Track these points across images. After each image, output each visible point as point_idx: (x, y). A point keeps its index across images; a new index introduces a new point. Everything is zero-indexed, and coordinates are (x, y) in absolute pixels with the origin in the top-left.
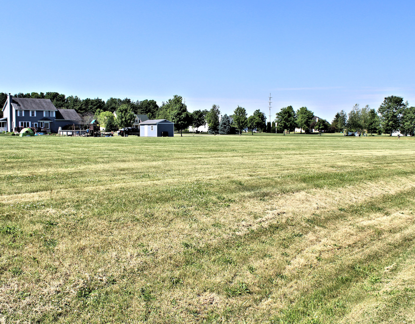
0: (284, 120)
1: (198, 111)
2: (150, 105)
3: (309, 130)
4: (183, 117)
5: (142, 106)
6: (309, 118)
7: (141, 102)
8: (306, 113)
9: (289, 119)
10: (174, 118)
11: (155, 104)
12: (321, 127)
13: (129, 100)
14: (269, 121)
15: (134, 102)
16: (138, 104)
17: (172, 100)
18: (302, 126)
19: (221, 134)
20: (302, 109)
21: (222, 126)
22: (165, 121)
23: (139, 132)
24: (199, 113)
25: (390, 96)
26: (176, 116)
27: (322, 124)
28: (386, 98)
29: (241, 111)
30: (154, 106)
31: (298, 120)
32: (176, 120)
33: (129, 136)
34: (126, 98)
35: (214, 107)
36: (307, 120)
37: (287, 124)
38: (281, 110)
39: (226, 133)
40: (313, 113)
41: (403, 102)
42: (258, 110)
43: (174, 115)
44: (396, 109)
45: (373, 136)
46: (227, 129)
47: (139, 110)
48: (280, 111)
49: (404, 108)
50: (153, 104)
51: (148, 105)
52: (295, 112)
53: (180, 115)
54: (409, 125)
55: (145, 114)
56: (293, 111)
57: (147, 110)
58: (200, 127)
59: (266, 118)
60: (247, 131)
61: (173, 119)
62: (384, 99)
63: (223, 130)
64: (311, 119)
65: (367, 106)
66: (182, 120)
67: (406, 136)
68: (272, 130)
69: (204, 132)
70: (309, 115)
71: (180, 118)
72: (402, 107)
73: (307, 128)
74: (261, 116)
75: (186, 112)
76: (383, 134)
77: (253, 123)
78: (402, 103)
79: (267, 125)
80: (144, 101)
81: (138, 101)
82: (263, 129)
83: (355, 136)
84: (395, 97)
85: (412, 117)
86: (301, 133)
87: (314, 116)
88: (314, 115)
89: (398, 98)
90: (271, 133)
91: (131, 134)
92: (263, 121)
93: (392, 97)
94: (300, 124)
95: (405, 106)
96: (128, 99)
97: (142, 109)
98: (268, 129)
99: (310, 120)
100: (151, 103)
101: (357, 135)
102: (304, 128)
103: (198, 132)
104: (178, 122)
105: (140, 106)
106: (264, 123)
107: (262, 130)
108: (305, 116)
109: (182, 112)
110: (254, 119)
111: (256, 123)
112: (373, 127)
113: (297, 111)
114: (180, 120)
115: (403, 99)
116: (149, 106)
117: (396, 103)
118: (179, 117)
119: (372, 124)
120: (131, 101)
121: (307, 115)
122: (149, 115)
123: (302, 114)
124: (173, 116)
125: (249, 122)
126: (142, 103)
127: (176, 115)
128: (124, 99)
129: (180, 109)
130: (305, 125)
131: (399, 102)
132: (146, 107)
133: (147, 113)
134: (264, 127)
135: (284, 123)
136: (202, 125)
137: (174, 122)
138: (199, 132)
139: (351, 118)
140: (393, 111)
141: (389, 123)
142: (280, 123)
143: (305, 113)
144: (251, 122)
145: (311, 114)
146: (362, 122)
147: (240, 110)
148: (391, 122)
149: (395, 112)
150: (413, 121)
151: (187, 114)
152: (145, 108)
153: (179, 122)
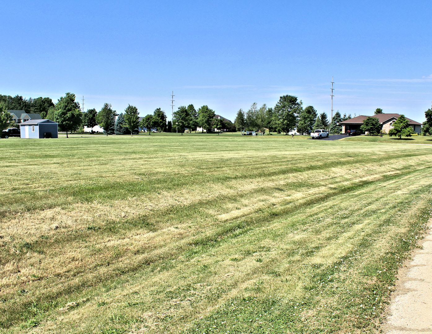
0: (181, 119)
1: (92, 110)
2: (45, 103)
3: (211, 129)
4: (68, 117)
5: (36, 104)
6: (210, 117)
7: (34, 99)
8: (207, 112)
9: (187, 118)
10: (59, 117)
11: (50, 102)
12: (219, 126)
13: (21, 97)
14: (170, 121)
15: (26, 100)
16: (31, 102)
17: (63, 97)
18: (203, 125)
19: (117, 134)
20: (203, 107)
21: (117, 126)
22: (48, 121)
23: (19, 133)
24: (93, 112)
25: (285, 95)
26: (60, 116)
27: (219, 123)
28: (281, 98)
29: (132, 111)
30: (49, 104)
31: (199, 119)
32: (61, 120)
33: (9, 137)
34: (17, 95)
35: (106, 106)
36: (208, 119)
37: (185, 123)
38: (179, 108)
39: (122, 133)
40: (214, 111)
41: (297, 101)
42: (159, 108)
43: (58, 114)
44: (291, 108)
45: (271, 135)
46: (123, 129)
47: (32, 109)
48: (178, 110)
49: (299, 107)
50: (48, 102)
51: (42, 103)
52: (196, 111)
53: (65, 115)
54: (303, 124)
55: (38, 112)
56: (194, 110)
57: (41, 109)
58: (95, 127)
59: (167, 117)
60: (146, 131)
61: (57, 119)
62: (280, 98)
63: (119, 130)
64: (213, 118)
65: (265, 105)
66: (67, 120)
67: (303, 135)
68: (173, 130)
69: (100, 132)
70: (210, 113)
71: (65, 118)
72: (296, 106)
73: (208, 127)
74: (161, 115)
75: (71, 112)
76: (282, 133)
77: (150, 122)
78: (296, 103)
79: (167, 124)
80: (38, 98)
81: (30, 99)
82: (163, 128)
83: (252, 135)
84: (290, 96)
85: (305, 116)
86: (203, 133)
87: (215, 115)
88: (215, 113)
89: (292, 97)
90: (172, 132)
91: (12, 136)
92: (163, 120)
93: (287, 96)
94: (201, 123)
95: (299, 105)
96: (19, 96)
97: (36, 108)
98: (168, 128)
99: (211, 119)
100: (46, 100)
101: (254, 134)
102: (204, 127)
103: (93, 133)
104: (62, 122)
105: (33, 104)
106: (164, 122)
107: (162, 130)
108: (206, 114)
109: (67, 112)
110: (151, 118)
111: (153, 122)
112: (270, 125)
113: (198, 109)
114: (64, 120)
115: (297, 99)
116: (44, 105)
117: (290, 102)
118: (63, 117)
119: (269, 123)
120: (23, 98)
121: (208, 114)
122: (43, 114)
123: (203, 112)
124: (57, 116)
125: (146, 122)
126: (36, 101)
127: (60, 114)
128: (15, 97)
129: (65, 108)
130: (206, 124)
131: (293, 101)
132: (41, 105)
133: (41, 111)
134: (164, 127)
135: (181, 122)
136: (97, 125)
137: (59, 122)
138: (95, 132)
139: (249, 117)
140: (288, 110)
141: (284, 122)
142: (177, 122)
143: (205, 112)
144: (148, 121)
145: (212, 113)
146: (259, 122)
147: (131, 109)
148: (286, 121)
149: (290, 111)
150: (306, 120)
151: (72, 113)
152: (38, 106)
153: (64, 123)
